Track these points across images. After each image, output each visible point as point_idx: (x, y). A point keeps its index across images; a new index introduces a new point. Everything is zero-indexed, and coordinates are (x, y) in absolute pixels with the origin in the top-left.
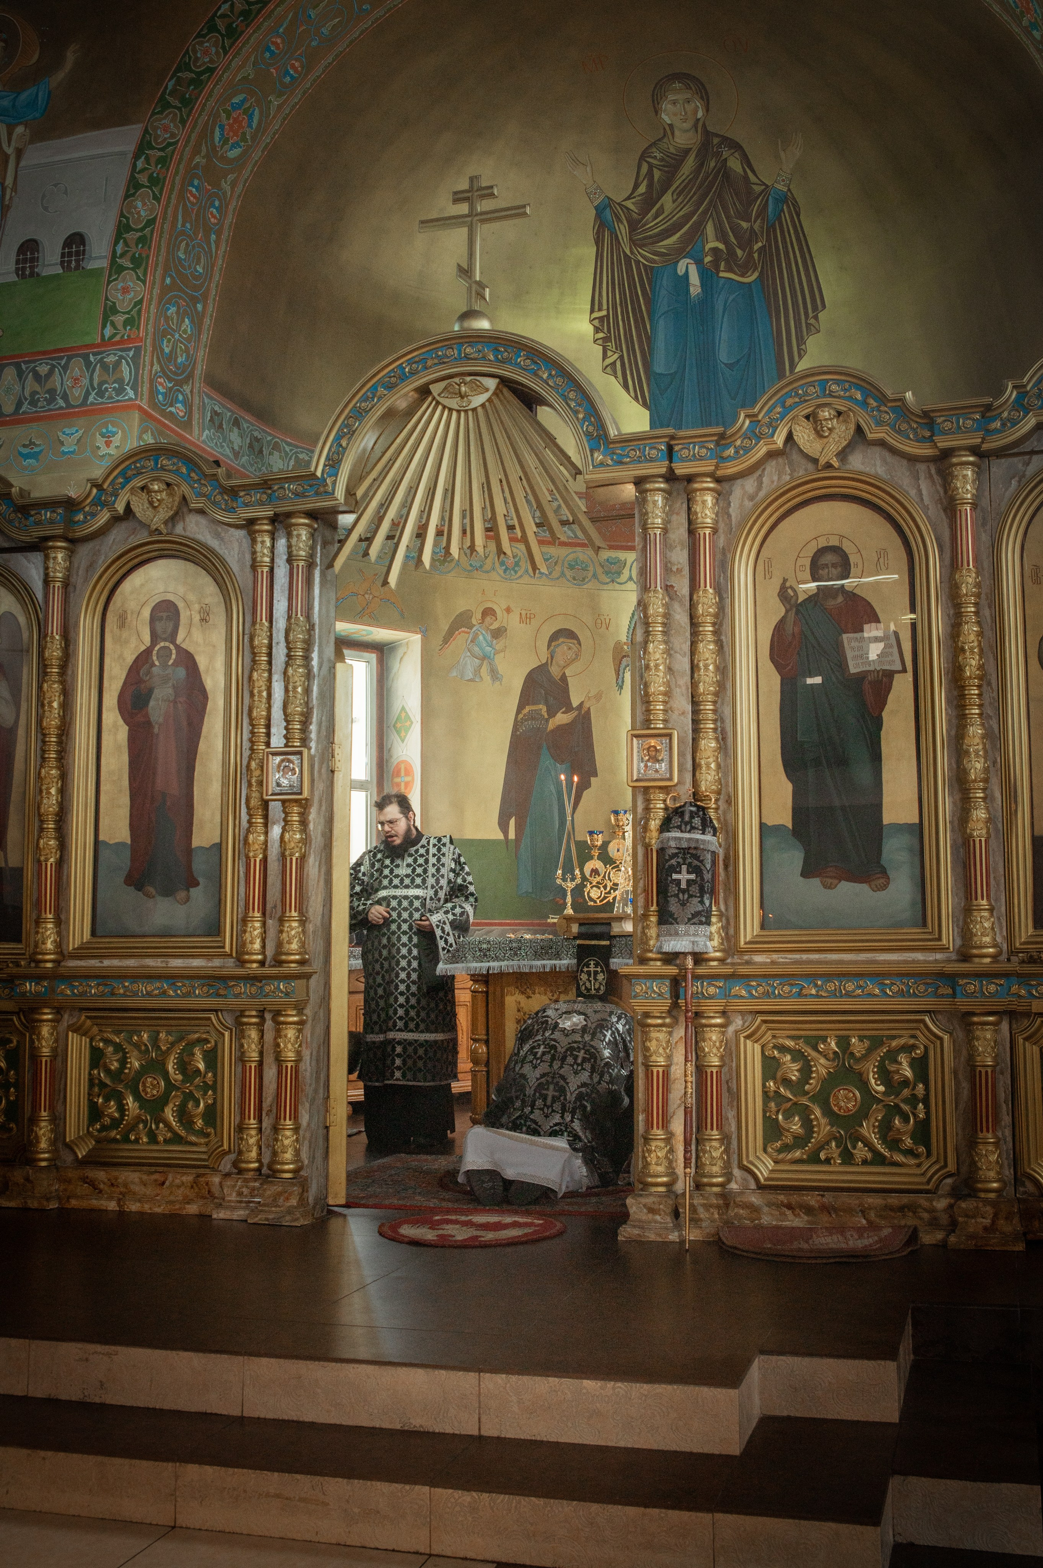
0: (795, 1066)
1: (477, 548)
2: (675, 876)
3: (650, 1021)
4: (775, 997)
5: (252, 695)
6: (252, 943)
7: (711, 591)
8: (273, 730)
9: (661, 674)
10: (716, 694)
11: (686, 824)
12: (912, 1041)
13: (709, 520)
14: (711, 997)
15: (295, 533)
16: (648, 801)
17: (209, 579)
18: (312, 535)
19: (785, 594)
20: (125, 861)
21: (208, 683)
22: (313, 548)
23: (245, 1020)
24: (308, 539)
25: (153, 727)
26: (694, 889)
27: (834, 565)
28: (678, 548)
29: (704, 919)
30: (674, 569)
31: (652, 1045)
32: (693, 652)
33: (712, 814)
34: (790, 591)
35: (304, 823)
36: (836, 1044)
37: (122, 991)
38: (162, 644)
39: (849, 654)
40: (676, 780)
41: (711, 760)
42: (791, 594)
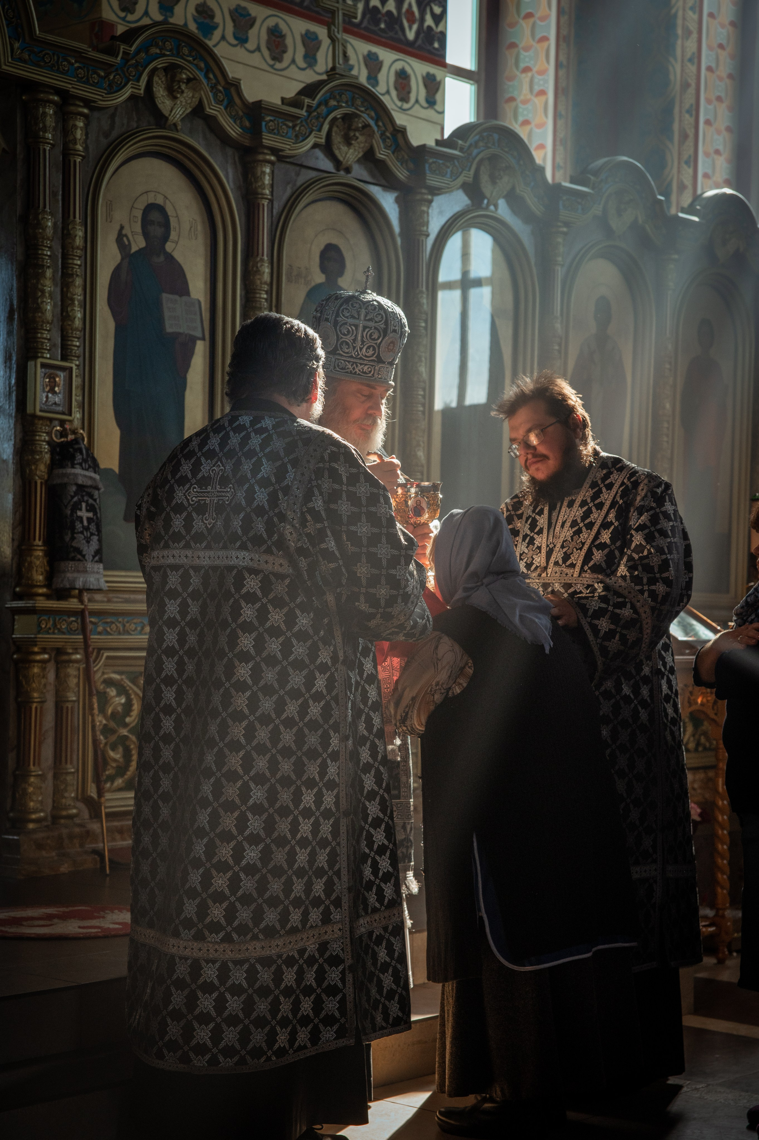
0: (120, 701)
2: (79, 513)
7: (82, 224)
10: (81, 331)
11: (85, 461)
13: (81, 148)
16: (33, 432)
26: (93, 527)
27: (159, 225)
28: (55, 170)
32: (65, 284)
40: (73, 416)
42: (127, 243)
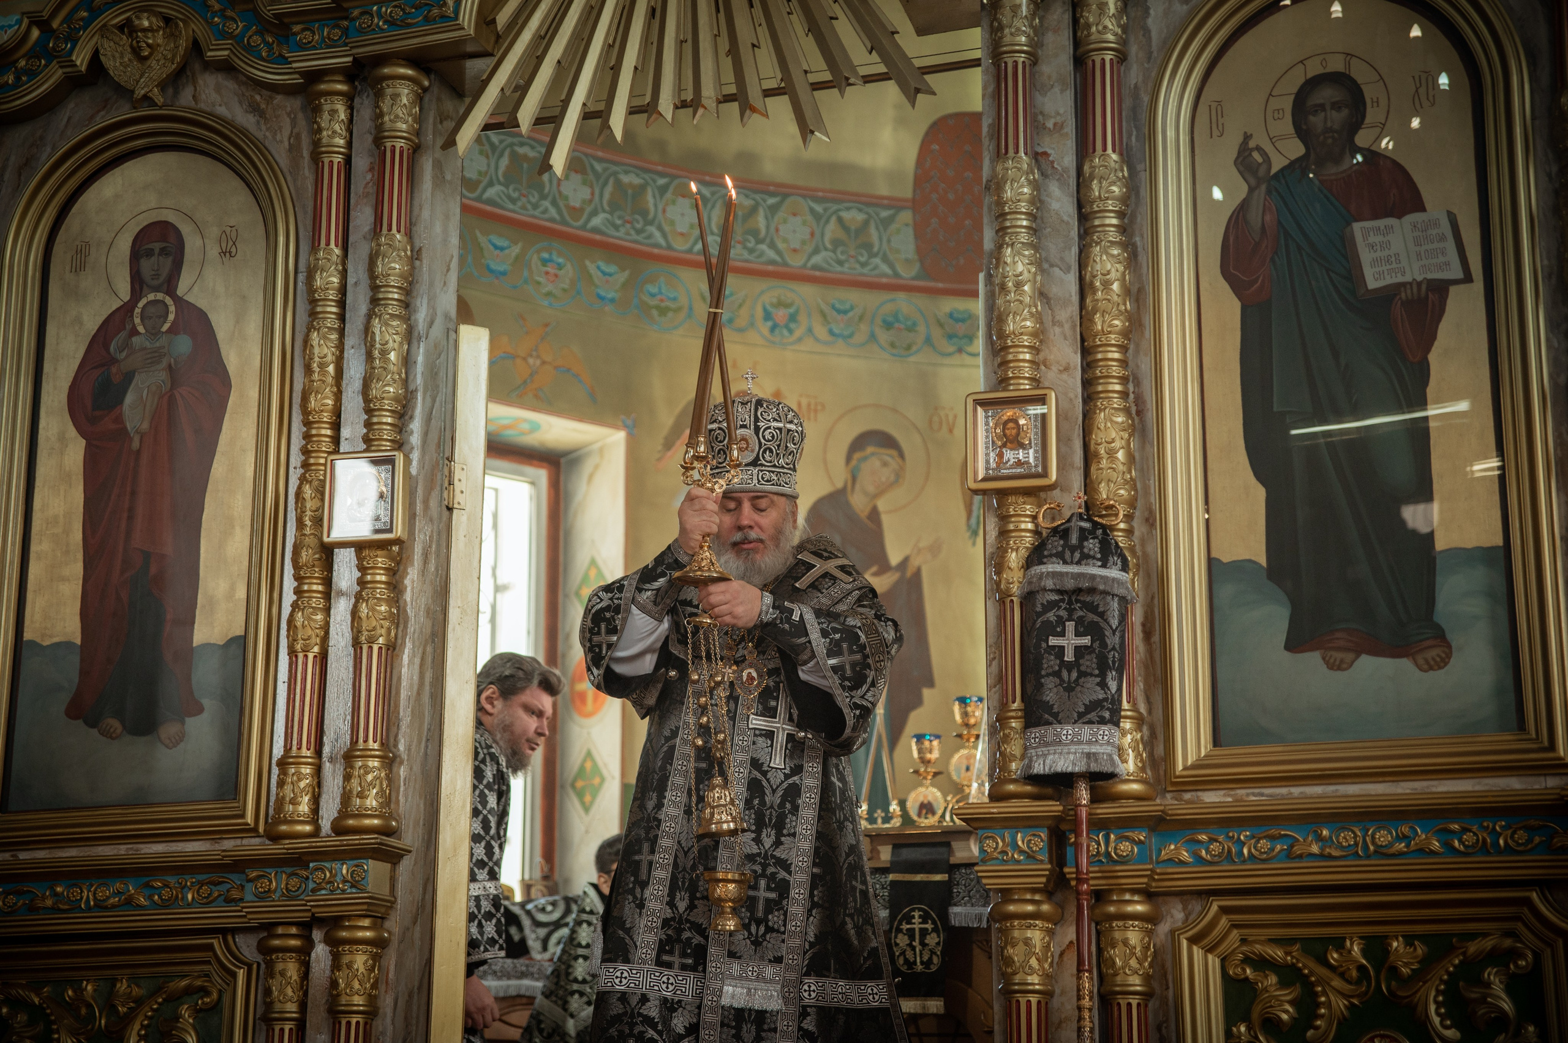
0: (1286, 995)
1: (704, 101)
2: (1053, 641)
3: (1012, 908)
4: (1244, 862)
5: (308, 370)
6: (294, 802)
7: (1114, 157)
8: (345, 432)
9: (1027, 300)
10: (1126, 334)
11: (1073, 550)
12: (1508, 943)
13: (1110, 37)
14: (1123, 860)
15: (389, 91)
16: (1004, 518)
17: (237, 183)
18: (419, 99)
19: (1245, 161)
20: (69, 674)
21: (232, 360)
22: (420, 119)
23: (277, 942)
24: (413, 104)
25: (131, 439)
26: (1089, 663)
27: (1337, 106)
28: (1057, 89)
29: (1107, 715)
30: (1050, 124)
31: (1016, 953)
32: (1083, 261)
33: (1120, 538)
34: (1256, 155)
35: (395, 587)
36: (1365, 952)
37: (49, 903)
38: (151, 297)
39: (1366, 257)
40: (1054, 476)
41: (1117, 444)
42: (1260, 160)
